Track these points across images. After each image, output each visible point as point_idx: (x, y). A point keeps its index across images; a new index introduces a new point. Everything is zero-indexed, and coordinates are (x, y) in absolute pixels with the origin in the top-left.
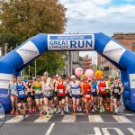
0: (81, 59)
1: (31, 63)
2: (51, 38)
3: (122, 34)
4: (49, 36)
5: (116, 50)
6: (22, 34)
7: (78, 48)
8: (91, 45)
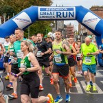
0: (65, 26)
2: (41, 10)
3: (98, 7)
4: (39, 8)
5: (92, 20)
6: (18, 6)
8: (73, 16)
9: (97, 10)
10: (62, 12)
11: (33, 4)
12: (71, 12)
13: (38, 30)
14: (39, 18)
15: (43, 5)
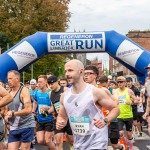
1: (26, 69)
2: (52, 37)
4: (49, 34)
7: (86, 50)
8: (101, 46)
9: (138, 37)
10: (84, 41)
11: (39, 29)
12: (99, 40)
13: (46, 68)
14: (50, 51)
15: (54, 31)
